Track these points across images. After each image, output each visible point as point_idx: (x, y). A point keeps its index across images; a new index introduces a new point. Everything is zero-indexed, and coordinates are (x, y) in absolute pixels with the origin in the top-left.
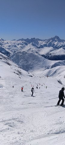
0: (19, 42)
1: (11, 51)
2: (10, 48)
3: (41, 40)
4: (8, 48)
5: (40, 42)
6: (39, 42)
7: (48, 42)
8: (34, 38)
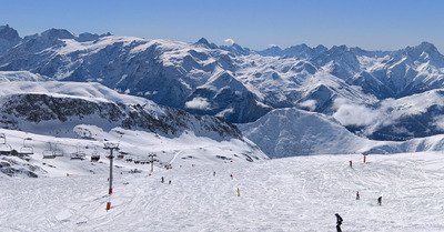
0: (288, 62)
1: (262, 90)
2: (259, 81)
3: (370, 54)
4: (252, 83)
5: (363, 60)
6: (359, 59)
7: (391, 63)
8: (343, 47)
